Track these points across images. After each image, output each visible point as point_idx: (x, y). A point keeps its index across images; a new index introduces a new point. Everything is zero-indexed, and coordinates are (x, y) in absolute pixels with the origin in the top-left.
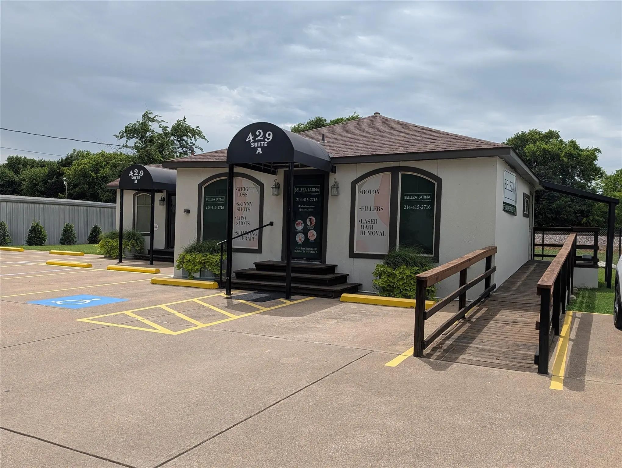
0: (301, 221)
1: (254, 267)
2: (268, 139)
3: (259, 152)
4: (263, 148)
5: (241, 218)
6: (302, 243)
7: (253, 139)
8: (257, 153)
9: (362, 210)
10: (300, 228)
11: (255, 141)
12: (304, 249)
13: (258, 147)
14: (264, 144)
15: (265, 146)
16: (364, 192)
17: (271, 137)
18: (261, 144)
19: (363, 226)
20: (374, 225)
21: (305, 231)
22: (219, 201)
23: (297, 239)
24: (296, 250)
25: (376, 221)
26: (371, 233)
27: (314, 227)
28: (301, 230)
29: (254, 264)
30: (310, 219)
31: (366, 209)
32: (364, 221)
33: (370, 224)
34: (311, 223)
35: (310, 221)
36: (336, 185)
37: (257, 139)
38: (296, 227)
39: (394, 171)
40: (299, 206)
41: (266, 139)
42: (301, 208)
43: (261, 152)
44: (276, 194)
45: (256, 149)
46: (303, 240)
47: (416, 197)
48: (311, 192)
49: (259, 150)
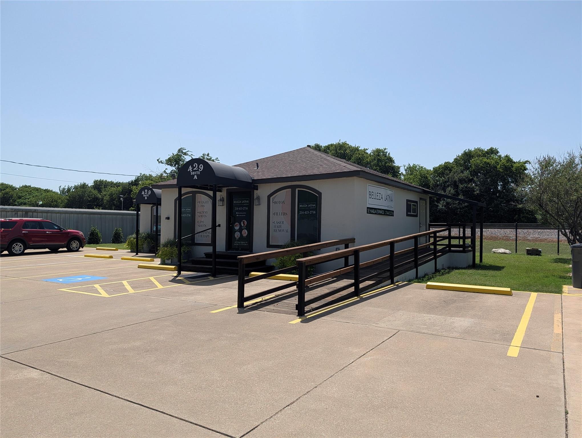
0: (238, 223)
1: (204, 256)
2: (201, 169)
3: (195, 178)
4: (198, 175)
5: (201, 222)
6: (239, 238)
7: (192, 169)
8: (194, 179)
9: (274, 215)
10: (237, 228)
11: (193, 171)
12: (240, 242)
13: (195, 175)
14: (198, 173)
15: (199, 174)
16: (275, 203)
17: (202, 168)
18: (196, 173)
19: (275, 226)
20: (282, 225)
21: (240, 230)
22: (188, 211)
23: (236, 236)
24: (235, 243)
25: (283, 222)
26: (280, 231)
27: (245, 227)
28: (238, 229)
29: (204, 253)
30: (243, 222)
31: (277, 214)
32: (276, 222)
33: (280, 225)
34: (244, 225)
35: (243, 223)
36: (258, 198)
37: (194, 169)
38: (235, 228)
39: (293, 188)
40: (237, 213)
41: (199, 170)
42: (237, 214)
43: (196, 178)
44: (221, 204)
45: (193, 176)
46: (239, 236)
47: (307, 206)
48: (244, 203)
49: (196, 177)
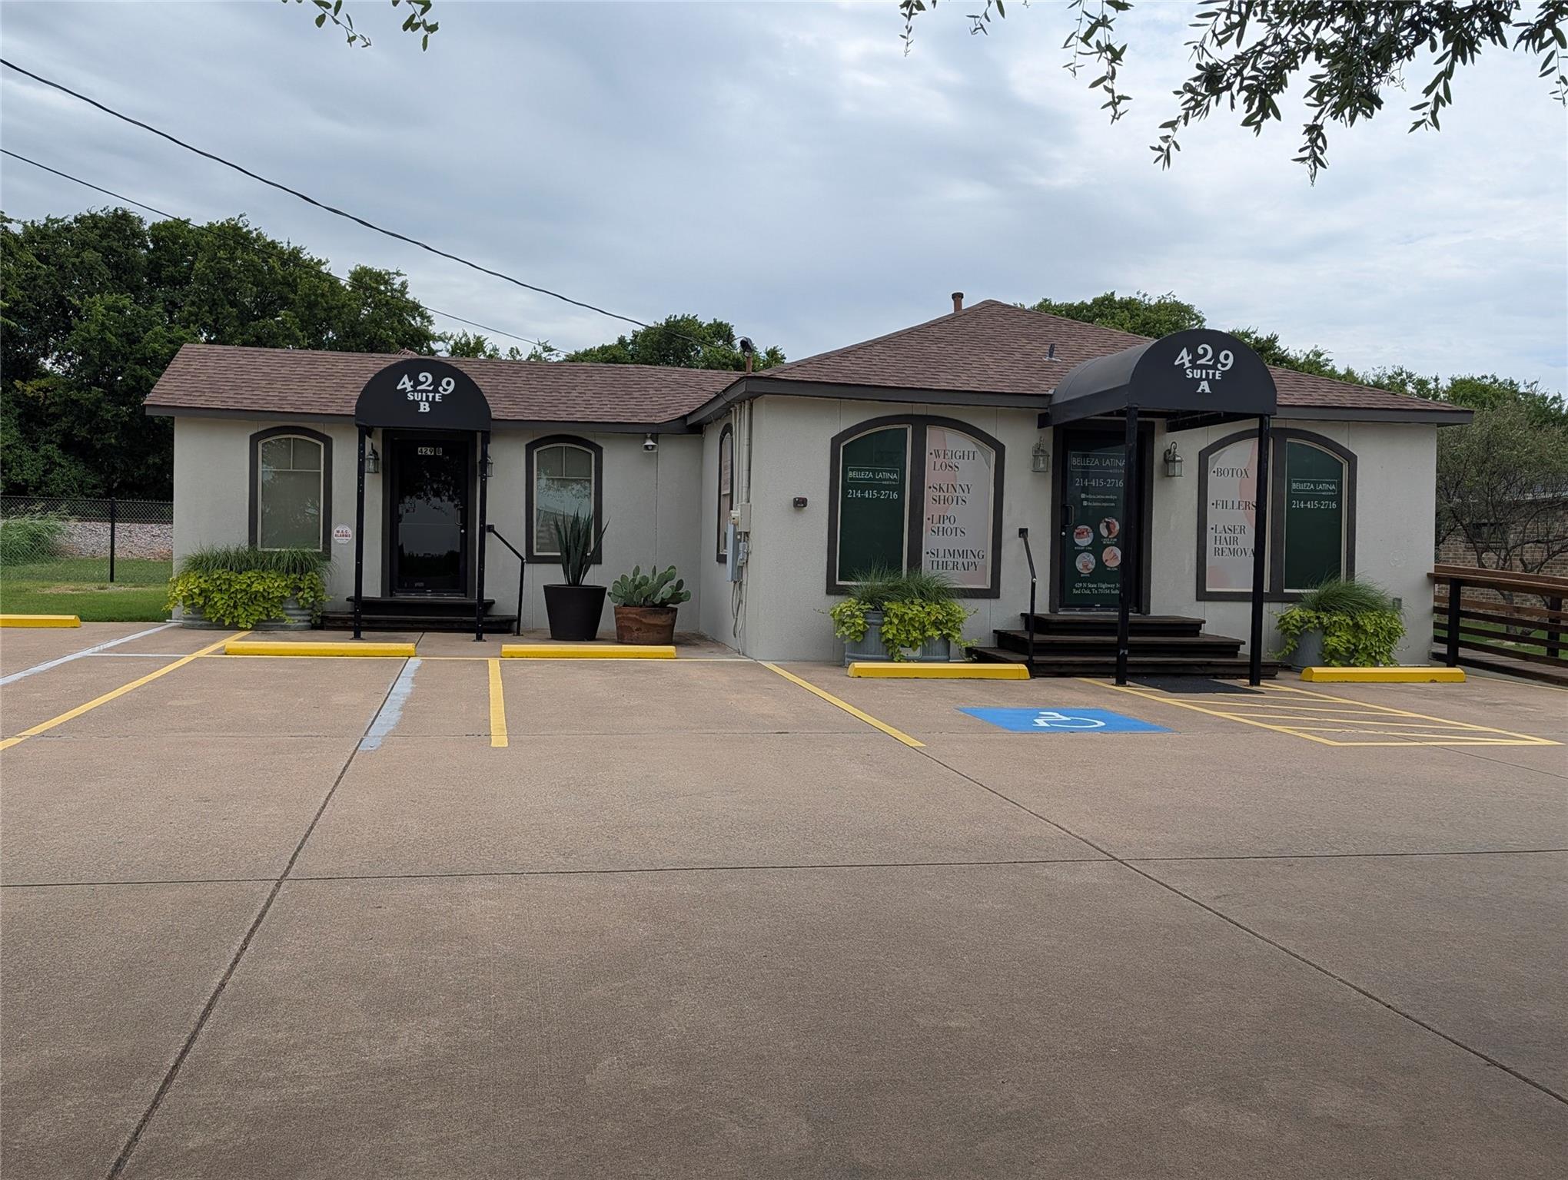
0: (1086, 527)
2: (1224, 365)
3: (1203, 390)
4: (1212, 383)
5: (942, 519)
6: (1089, 573)
7: (1190, 361)
8: (1199, 391)
9: (1219, 508)
10: (1084, 541)
11: (1194, 366)
12: (1095, 586)
13: (1201, 379)
14: (1214, 374)
15: (1217, 378)
16: (1220, 473)
17: (1230, 361)
18: (1207, 374)
19: (1218, 538)
20: (1239, 536)
21: (1097, 548)
22: (885, 480)
23: (1079, 566)
24: (1077, 589)
25: (1242, 529)
26: (1234, 552)
27: (1115, 540)
28: (1088, 546)
30: (1108, 523)
31: (1225, 505)
32: (1220, 528)
33: (1232, 535)
34: (1110, 532)
35: (1108, 527)
37: (1198, 362)
38: (1077, 541)
39: (1278, 435)
40: (1083, 496)
41: (1219, 366)
42: (1085, 499)
43: (1207, 390)
45: (1197, 382)
46: (1092, 566)
47: (1312, 487)
48: (1108, 467)
49: (1205, 386)
